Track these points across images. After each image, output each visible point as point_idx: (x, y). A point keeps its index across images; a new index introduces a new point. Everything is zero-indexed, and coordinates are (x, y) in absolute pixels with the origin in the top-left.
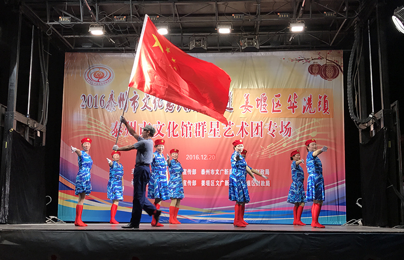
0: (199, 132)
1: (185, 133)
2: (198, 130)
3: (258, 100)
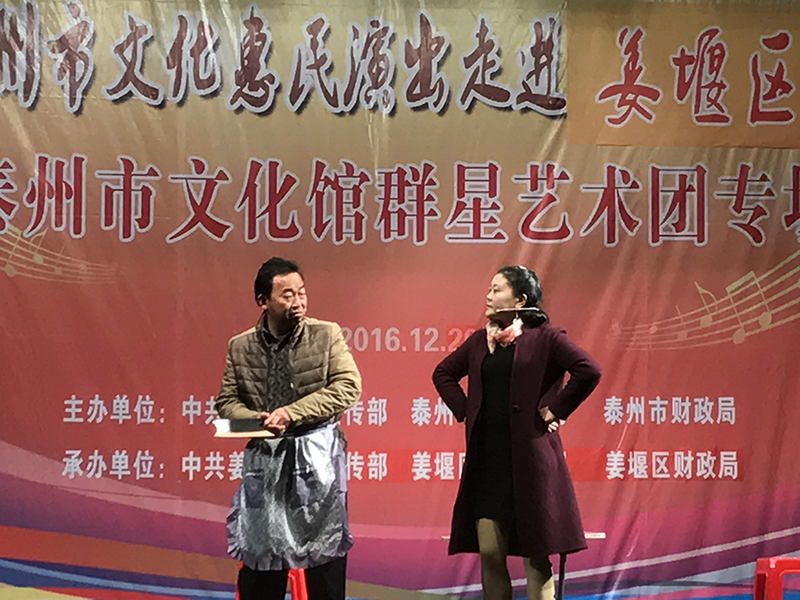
0: (401, 214)
1: (330, 218)
2: (394, 206)
3: (683, 61)
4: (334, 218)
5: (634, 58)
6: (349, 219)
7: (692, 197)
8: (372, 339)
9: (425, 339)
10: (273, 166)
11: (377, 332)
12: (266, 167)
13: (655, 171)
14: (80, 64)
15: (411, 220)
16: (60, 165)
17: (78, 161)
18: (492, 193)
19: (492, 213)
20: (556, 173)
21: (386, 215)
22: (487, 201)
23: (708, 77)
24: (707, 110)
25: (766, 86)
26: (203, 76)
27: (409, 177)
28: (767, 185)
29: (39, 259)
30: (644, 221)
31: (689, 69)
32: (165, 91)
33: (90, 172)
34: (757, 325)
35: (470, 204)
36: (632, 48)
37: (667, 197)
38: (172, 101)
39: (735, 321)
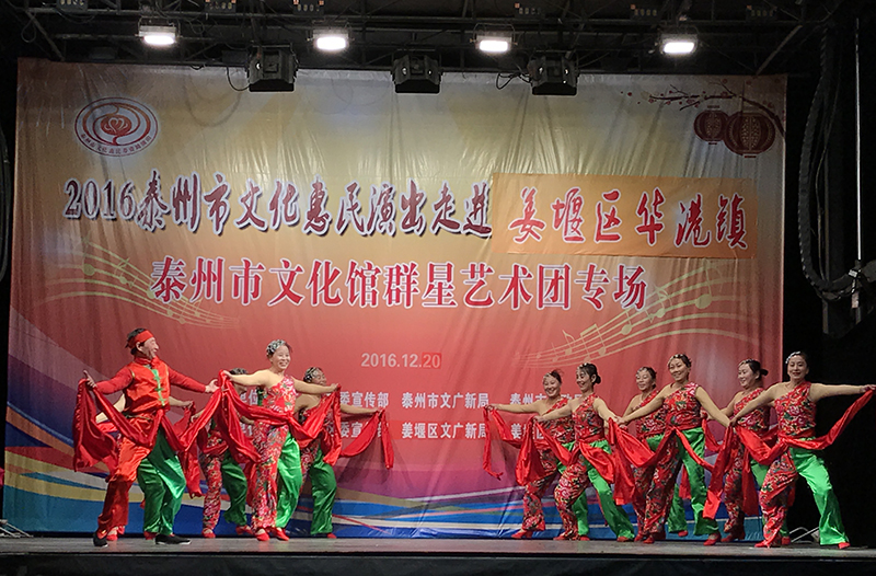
0: (398, 291)
1: (358, 293)
2: (394, 286)
3: (558, 207)
4: (360, 292)
5: (530, 206)
6: (369, 294)
7: (561, 282)
8: (381, 360)
9: (410, 360)
10: (327, 264)
11: (384, 356)
12: (323, 264)
13: (541, 268)
14: (222, 208)
15: (403, 294)
16: (210, 263)
17: (220, 261)
18: (449, 280)
19: (449, 291)
20: (485, 269)
21: (390, 291)
22: (446, 284)
23: (572, 216)
24: (571, 234)
25: (605, 221)
26: (289, 215)
27: (402, 271)
28: (605, 276)
29: (197, 314)
30: (534, 296)
31: (561, 211)
32: (269, 223)
33: (227, 268)
34: (597, 354)
35: (436, 286)
36: (529, 199)
37: (547, 282)
38: (273, 228)
39: (585, 352)
